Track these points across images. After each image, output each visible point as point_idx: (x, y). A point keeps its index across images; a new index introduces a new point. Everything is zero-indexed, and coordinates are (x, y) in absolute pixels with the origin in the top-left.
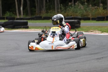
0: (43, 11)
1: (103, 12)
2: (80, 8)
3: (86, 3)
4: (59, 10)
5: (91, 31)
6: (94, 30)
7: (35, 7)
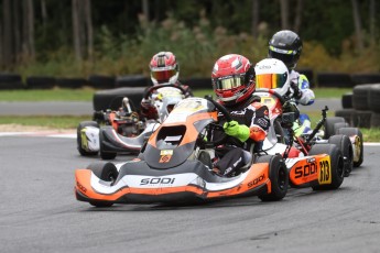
3: (204, 22)
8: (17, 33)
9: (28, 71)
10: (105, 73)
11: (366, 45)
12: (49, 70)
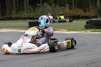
0: (13, 12)
1: (69, 12)
2: (48, 9)
3: (53, 4)
4: (28, 11)
5: (59, 30)
6: (61, 29)
7: (6, 8)
8: (11, 7)
9: (14, 16)
10: (32, 16)
11: (92, 9)
12: (19, 15)
